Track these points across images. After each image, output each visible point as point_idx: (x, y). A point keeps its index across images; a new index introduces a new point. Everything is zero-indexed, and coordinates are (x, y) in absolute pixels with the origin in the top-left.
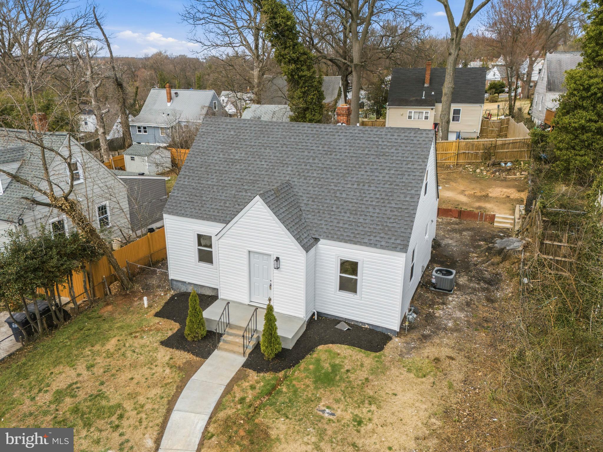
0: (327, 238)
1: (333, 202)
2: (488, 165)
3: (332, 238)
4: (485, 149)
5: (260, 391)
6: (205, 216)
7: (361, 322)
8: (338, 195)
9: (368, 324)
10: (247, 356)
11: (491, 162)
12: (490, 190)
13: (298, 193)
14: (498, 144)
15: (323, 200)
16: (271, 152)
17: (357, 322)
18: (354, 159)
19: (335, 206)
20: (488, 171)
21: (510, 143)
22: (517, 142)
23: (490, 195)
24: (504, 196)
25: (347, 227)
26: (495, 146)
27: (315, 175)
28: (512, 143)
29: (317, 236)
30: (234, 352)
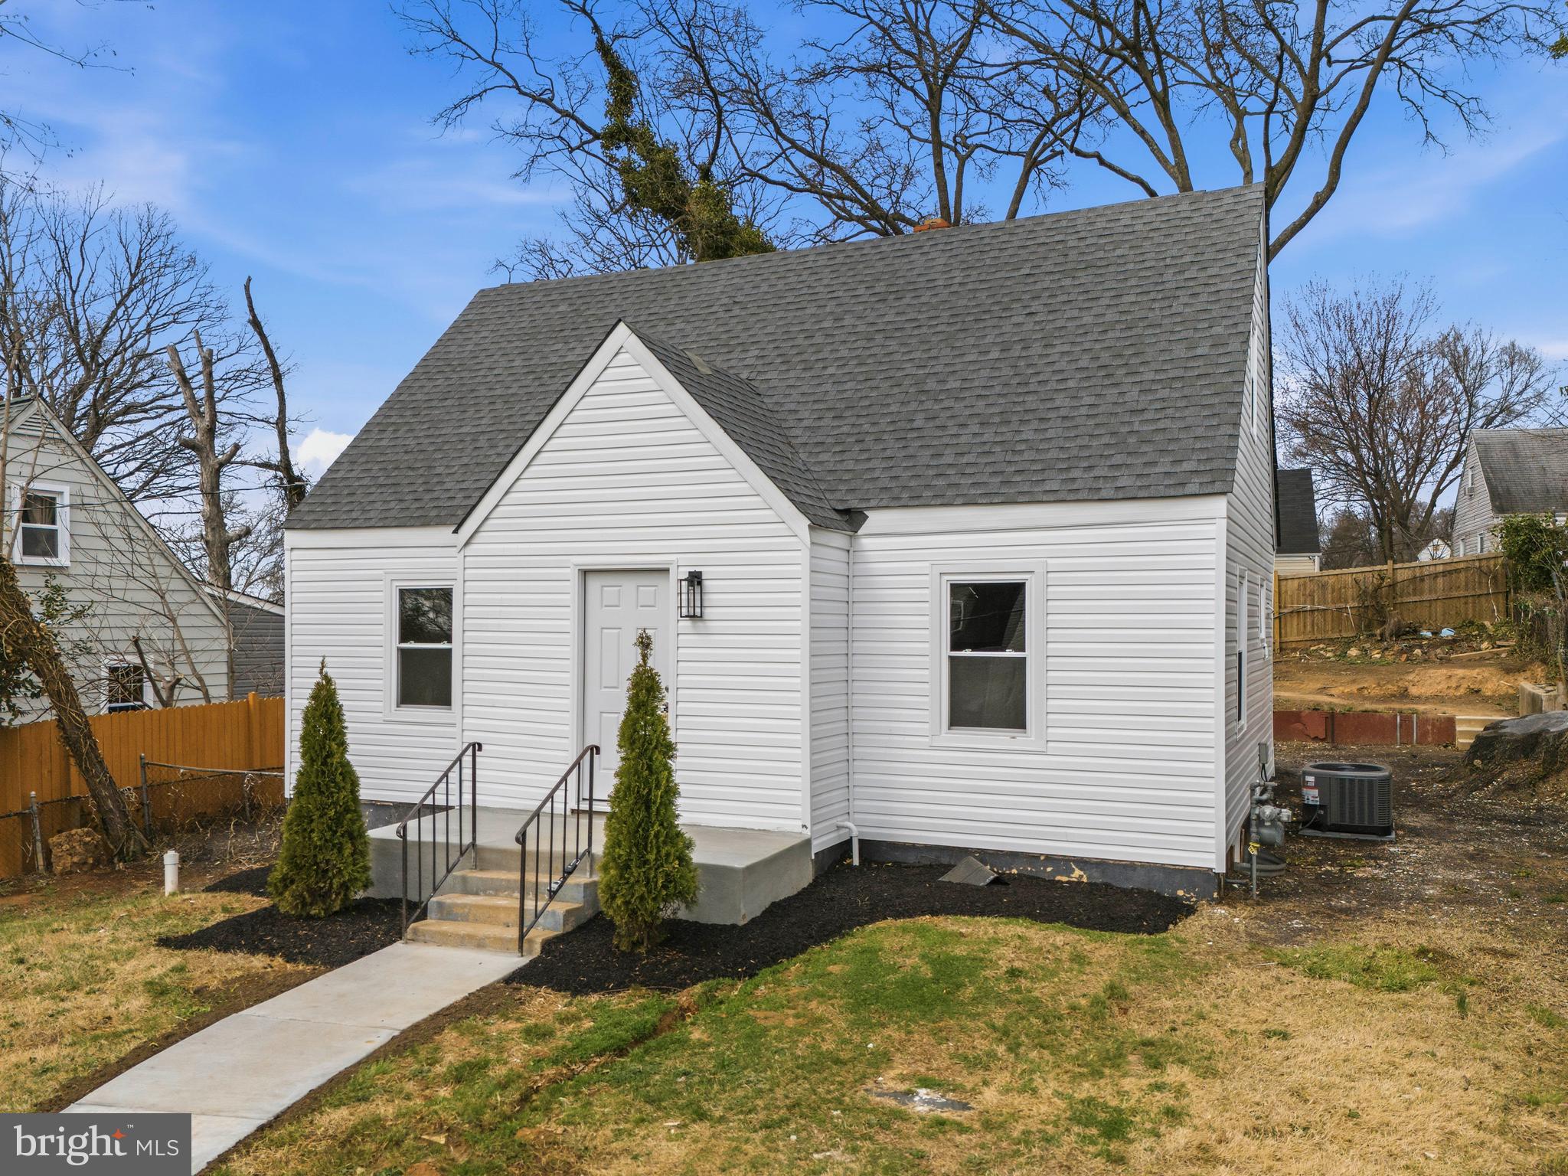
0: (896, 502)
1: (913, 406)
2: (1382, 635)
3: (915, 500)
4: (1363, 595)
5: (570, 1045)
6: (433, 513)
7: (1050, 859)
8: (931, 384)
9: (1083, 863)
10: (537, 950)
11: (1389, 627)
12: (1410, 677)
13: (781, 404)
14: (1399, 579)
15: (875, 409)
16: (689, 327)
17: (1033, 858)
18: (983, 295)
19: (920, 416)
20: (1387, 649)
21: (1436, 576)
22: (1457, 571)
23: (1414, 691)
24: (1462, 691)
25: (973, 460)
26: (1393, 586)
27: (844, 353)
28: (1444, 574)
29: (854, 504)
30: (480, 944)
